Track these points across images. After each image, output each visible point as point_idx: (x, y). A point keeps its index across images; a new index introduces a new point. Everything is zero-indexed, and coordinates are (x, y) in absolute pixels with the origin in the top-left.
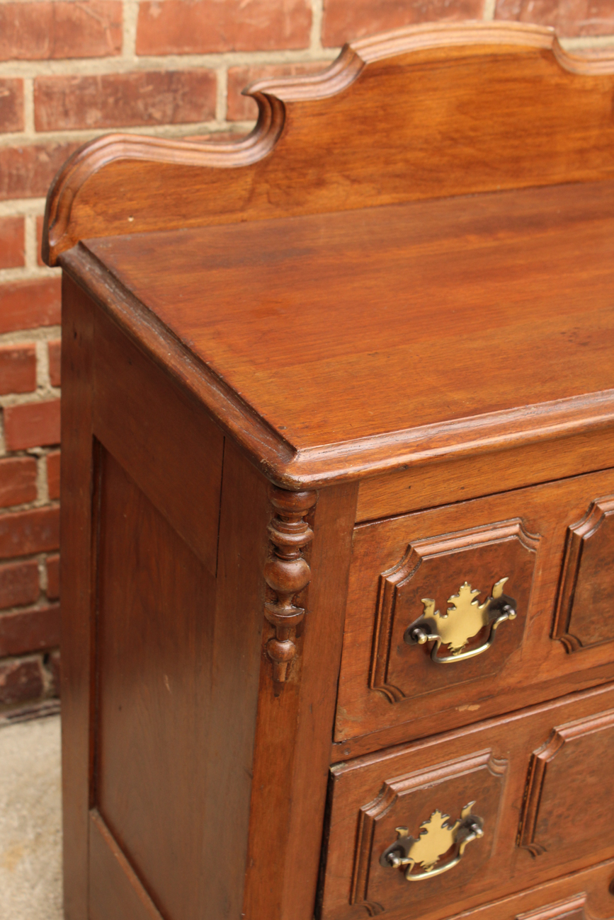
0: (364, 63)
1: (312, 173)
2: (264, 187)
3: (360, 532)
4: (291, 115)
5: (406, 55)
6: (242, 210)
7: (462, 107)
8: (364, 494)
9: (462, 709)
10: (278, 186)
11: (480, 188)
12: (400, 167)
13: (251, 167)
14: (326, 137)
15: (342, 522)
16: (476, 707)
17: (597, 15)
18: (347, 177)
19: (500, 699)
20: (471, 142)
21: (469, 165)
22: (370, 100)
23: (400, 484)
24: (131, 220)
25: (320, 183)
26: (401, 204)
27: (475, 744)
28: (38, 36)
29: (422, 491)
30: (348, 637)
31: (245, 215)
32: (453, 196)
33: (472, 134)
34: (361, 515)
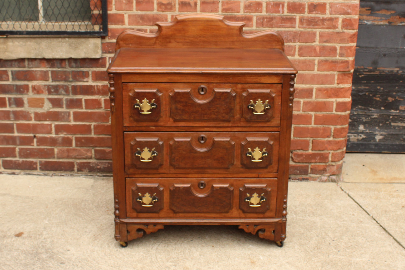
0: (178, 20)
1: (168, 40)
2: (157, 42)
3: (124, 84)
4: (163, 28)
5: (187, 19)
6: (153, 45)
7: (201, 30)
8: (123, 77)
9: (151, 127)
10: (161, 42)
11: (208, 47)
12: (188, 41)
13: (155, 37)
14: (170, 33)
15: (119, 81)
16: (154, 128)
17: (284, 23)
18: (176, 42)
19: (160, 128)
20: (204, 37)
21: (204, 42)
22: (179, 27)
23: (130, 76)
24: (131, 45)
25: (170, 42)
26: (189, 48)
27: (155, 136)
28: (150, 21)
29: (135, 78)
30: (124, 105)
31: (154, 47)
32: (201, 48)
33: (204, 35)
34: (123, 81)
